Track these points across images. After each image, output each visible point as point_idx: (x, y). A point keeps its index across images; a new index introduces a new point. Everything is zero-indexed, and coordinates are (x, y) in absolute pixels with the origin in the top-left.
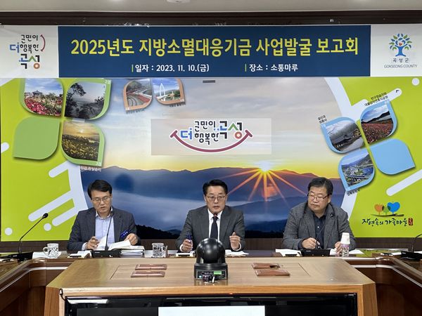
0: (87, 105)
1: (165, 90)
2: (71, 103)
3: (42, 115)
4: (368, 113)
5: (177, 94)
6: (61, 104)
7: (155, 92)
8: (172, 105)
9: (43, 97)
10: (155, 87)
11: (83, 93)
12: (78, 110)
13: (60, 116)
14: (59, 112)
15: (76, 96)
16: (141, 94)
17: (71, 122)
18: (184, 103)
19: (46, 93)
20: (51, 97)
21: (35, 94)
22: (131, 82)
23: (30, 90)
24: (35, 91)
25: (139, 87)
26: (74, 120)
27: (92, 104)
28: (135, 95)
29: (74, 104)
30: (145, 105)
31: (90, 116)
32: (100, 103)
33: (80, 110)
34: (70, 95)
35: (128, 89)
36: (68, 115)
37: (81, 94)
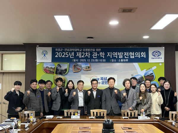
0: (62, 71)
1: (85, 66)
2: (57, 70)
3: (48, 73)
4: (146, 73)
5: (89, 67)
6: (54, 70)
7: (82, 67)
8: (87, 71)
9: (49, 68)
10: (82, 65)
11: (61, 67)
12: (59, 72)
13: (54, 74)
14: (54, 72)
15: (59, 68)
16: (78, 67)
17: (57, 76)
18: (91, 70)
19: (50, 67)
20: (51, 68)
21: (47, 67)
22: (75, 64)
23: (45, 66)
24: (47, 66)
25: (78, 65)
26: (58, 75)
27: (63, 70)
28: (76, 68)
29: (58, 70)
30: (79, 70)
31: (63, 74)
32: (66, 70)
33: (60, 72)
34: (57, 67)
35: (74, 66)
36: (56, 73)
37: (60, 67)
